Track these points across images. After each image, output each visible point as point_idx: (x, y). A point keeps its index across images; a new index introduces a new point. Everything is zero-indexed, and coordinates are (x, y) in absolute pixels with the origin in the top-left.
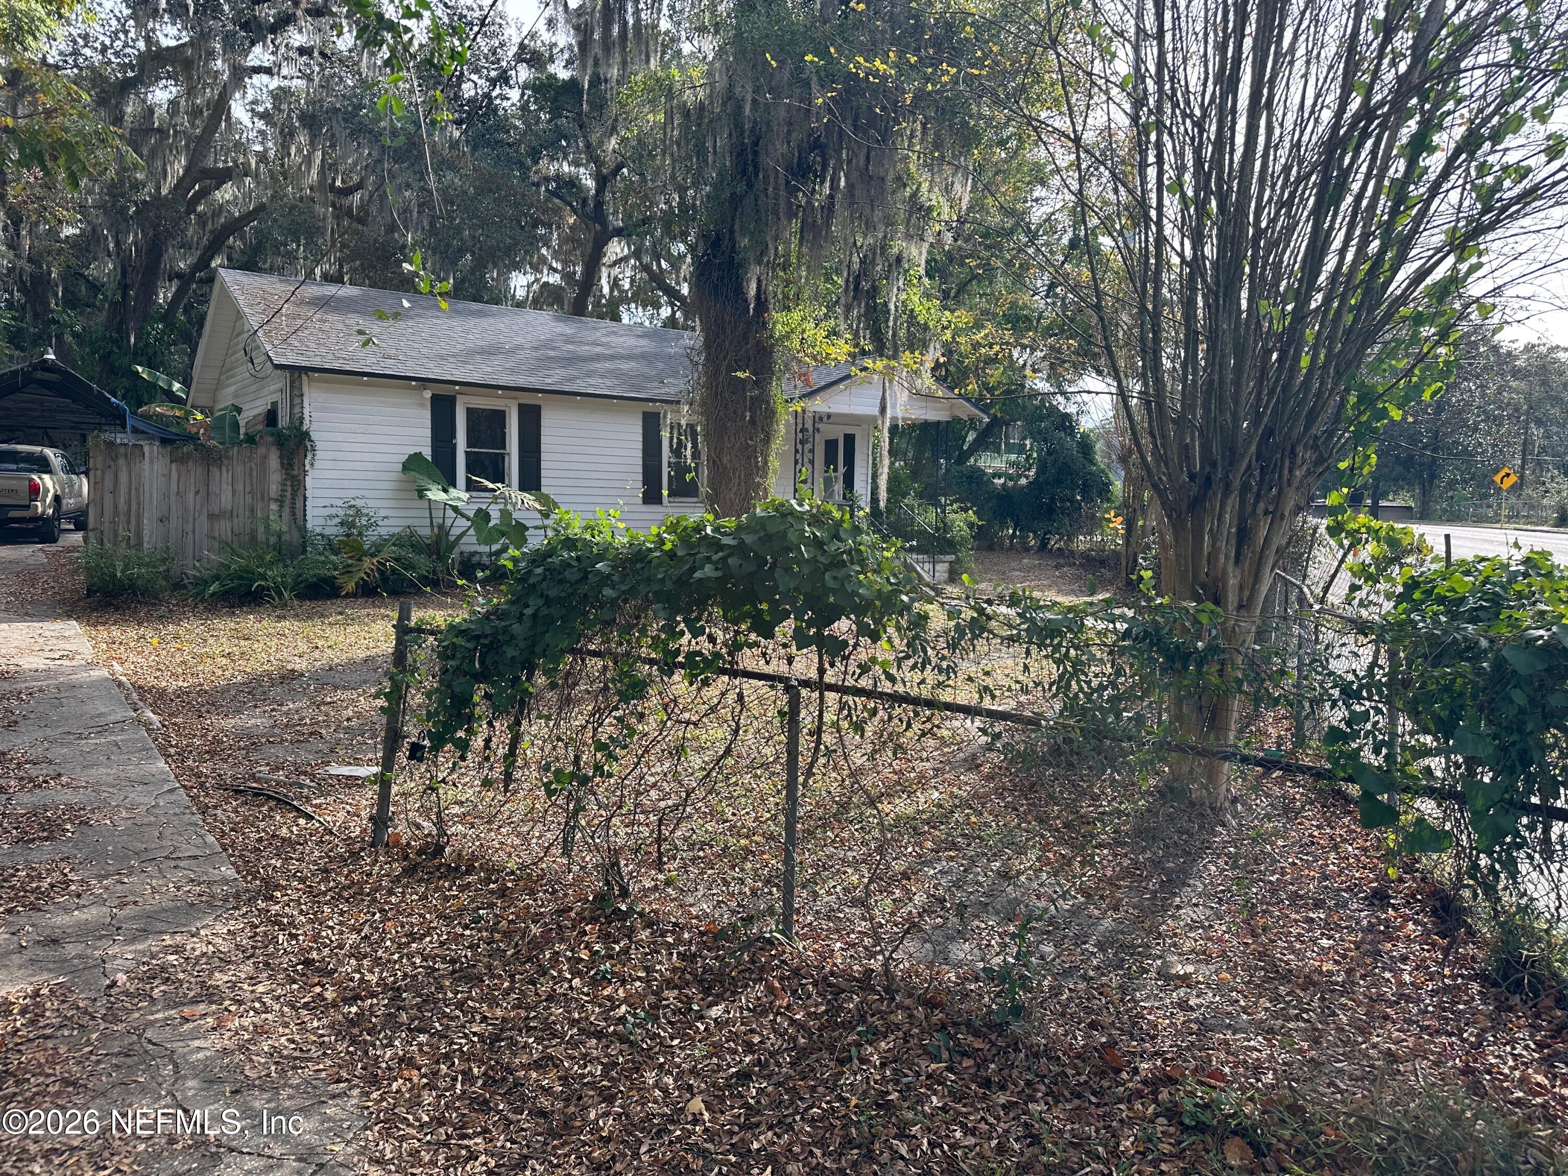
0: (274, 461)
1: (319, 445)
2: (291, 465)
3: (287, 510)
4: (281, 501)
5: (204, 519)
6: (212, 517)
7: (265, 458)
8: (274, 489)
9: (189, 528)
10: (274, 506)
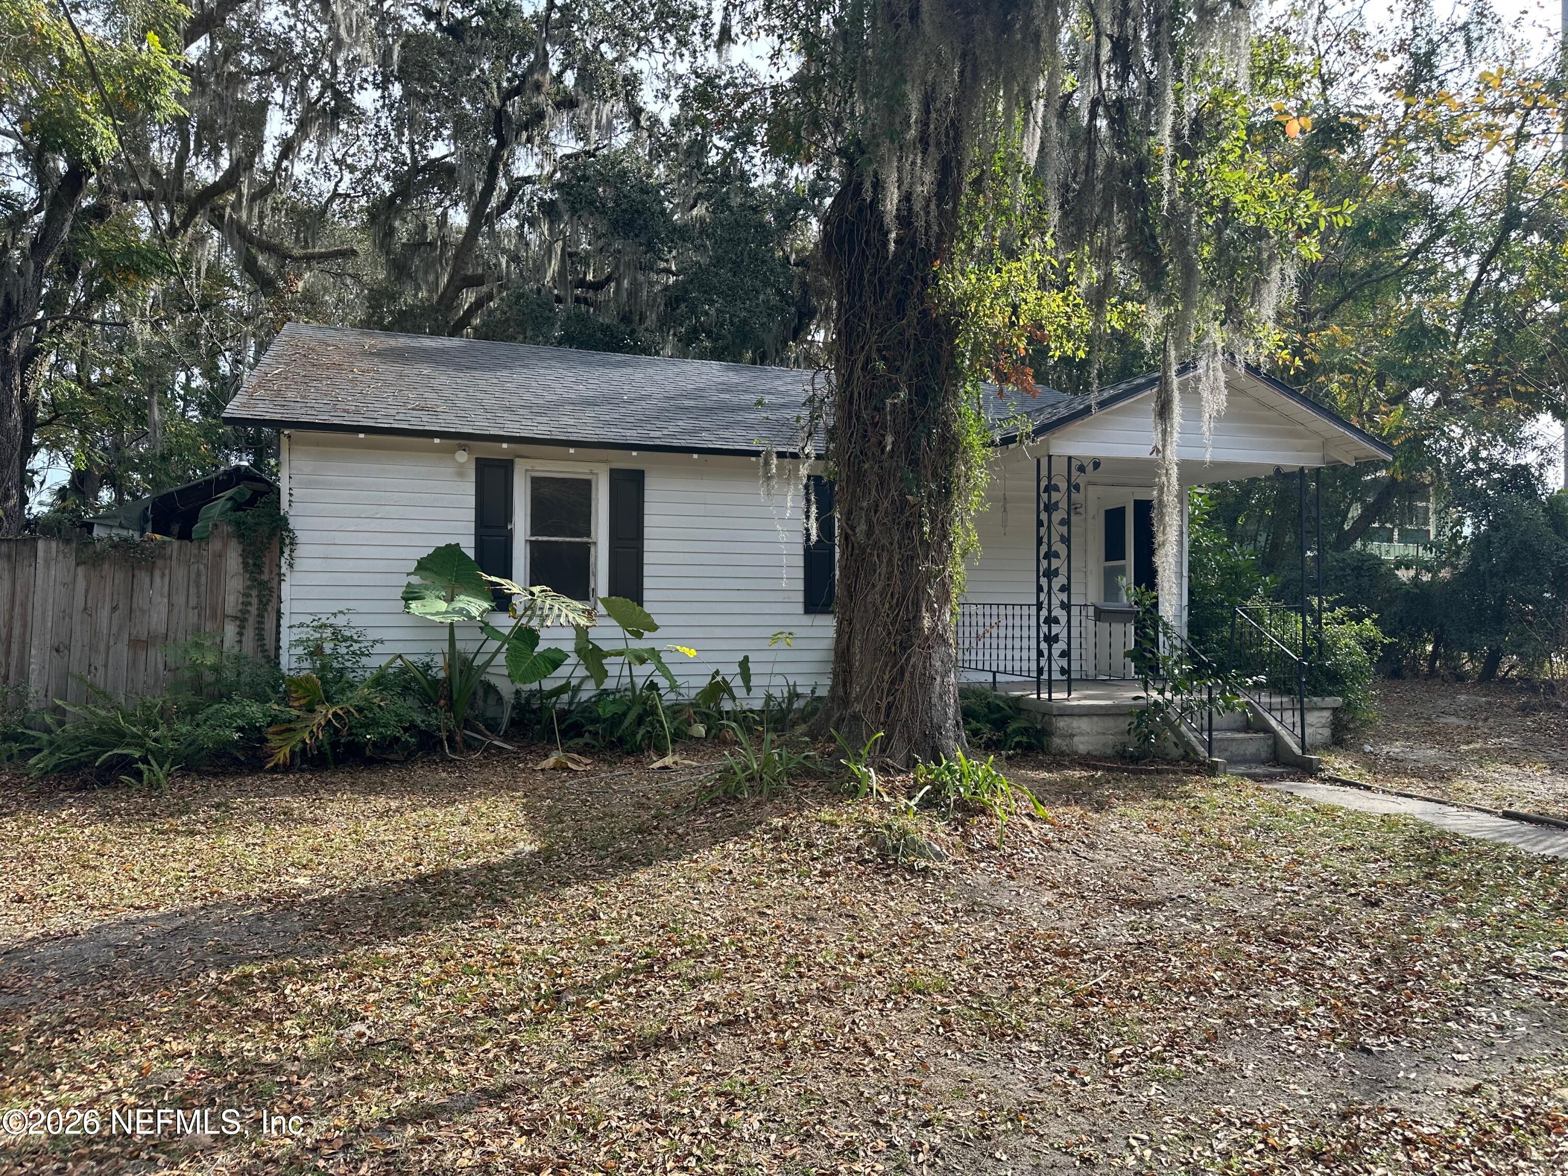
0: (233, 561)
1: (301, 536)
2: (259, 567)
3: (250, 633)
4: (241, 620)
5: (122, 649)
6: (136, 644)
7: (220, 556)
8: (232, 603)
9: (99, 661)
10: (230, 630)
